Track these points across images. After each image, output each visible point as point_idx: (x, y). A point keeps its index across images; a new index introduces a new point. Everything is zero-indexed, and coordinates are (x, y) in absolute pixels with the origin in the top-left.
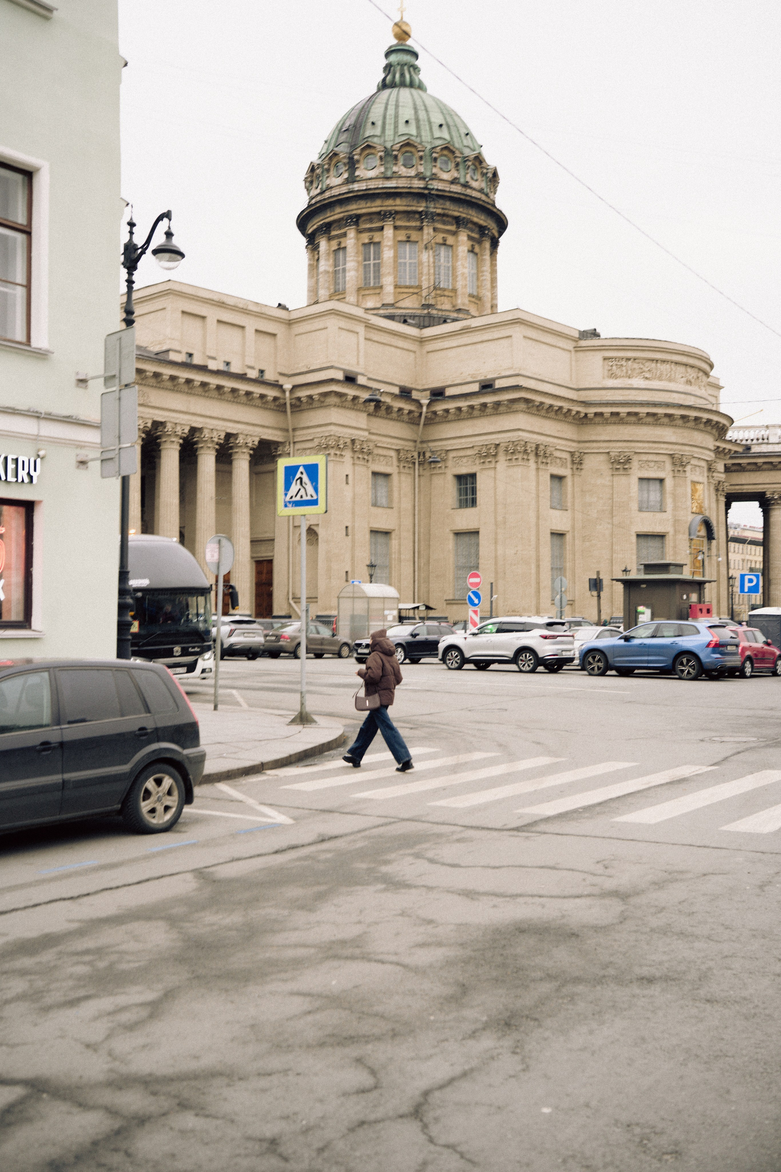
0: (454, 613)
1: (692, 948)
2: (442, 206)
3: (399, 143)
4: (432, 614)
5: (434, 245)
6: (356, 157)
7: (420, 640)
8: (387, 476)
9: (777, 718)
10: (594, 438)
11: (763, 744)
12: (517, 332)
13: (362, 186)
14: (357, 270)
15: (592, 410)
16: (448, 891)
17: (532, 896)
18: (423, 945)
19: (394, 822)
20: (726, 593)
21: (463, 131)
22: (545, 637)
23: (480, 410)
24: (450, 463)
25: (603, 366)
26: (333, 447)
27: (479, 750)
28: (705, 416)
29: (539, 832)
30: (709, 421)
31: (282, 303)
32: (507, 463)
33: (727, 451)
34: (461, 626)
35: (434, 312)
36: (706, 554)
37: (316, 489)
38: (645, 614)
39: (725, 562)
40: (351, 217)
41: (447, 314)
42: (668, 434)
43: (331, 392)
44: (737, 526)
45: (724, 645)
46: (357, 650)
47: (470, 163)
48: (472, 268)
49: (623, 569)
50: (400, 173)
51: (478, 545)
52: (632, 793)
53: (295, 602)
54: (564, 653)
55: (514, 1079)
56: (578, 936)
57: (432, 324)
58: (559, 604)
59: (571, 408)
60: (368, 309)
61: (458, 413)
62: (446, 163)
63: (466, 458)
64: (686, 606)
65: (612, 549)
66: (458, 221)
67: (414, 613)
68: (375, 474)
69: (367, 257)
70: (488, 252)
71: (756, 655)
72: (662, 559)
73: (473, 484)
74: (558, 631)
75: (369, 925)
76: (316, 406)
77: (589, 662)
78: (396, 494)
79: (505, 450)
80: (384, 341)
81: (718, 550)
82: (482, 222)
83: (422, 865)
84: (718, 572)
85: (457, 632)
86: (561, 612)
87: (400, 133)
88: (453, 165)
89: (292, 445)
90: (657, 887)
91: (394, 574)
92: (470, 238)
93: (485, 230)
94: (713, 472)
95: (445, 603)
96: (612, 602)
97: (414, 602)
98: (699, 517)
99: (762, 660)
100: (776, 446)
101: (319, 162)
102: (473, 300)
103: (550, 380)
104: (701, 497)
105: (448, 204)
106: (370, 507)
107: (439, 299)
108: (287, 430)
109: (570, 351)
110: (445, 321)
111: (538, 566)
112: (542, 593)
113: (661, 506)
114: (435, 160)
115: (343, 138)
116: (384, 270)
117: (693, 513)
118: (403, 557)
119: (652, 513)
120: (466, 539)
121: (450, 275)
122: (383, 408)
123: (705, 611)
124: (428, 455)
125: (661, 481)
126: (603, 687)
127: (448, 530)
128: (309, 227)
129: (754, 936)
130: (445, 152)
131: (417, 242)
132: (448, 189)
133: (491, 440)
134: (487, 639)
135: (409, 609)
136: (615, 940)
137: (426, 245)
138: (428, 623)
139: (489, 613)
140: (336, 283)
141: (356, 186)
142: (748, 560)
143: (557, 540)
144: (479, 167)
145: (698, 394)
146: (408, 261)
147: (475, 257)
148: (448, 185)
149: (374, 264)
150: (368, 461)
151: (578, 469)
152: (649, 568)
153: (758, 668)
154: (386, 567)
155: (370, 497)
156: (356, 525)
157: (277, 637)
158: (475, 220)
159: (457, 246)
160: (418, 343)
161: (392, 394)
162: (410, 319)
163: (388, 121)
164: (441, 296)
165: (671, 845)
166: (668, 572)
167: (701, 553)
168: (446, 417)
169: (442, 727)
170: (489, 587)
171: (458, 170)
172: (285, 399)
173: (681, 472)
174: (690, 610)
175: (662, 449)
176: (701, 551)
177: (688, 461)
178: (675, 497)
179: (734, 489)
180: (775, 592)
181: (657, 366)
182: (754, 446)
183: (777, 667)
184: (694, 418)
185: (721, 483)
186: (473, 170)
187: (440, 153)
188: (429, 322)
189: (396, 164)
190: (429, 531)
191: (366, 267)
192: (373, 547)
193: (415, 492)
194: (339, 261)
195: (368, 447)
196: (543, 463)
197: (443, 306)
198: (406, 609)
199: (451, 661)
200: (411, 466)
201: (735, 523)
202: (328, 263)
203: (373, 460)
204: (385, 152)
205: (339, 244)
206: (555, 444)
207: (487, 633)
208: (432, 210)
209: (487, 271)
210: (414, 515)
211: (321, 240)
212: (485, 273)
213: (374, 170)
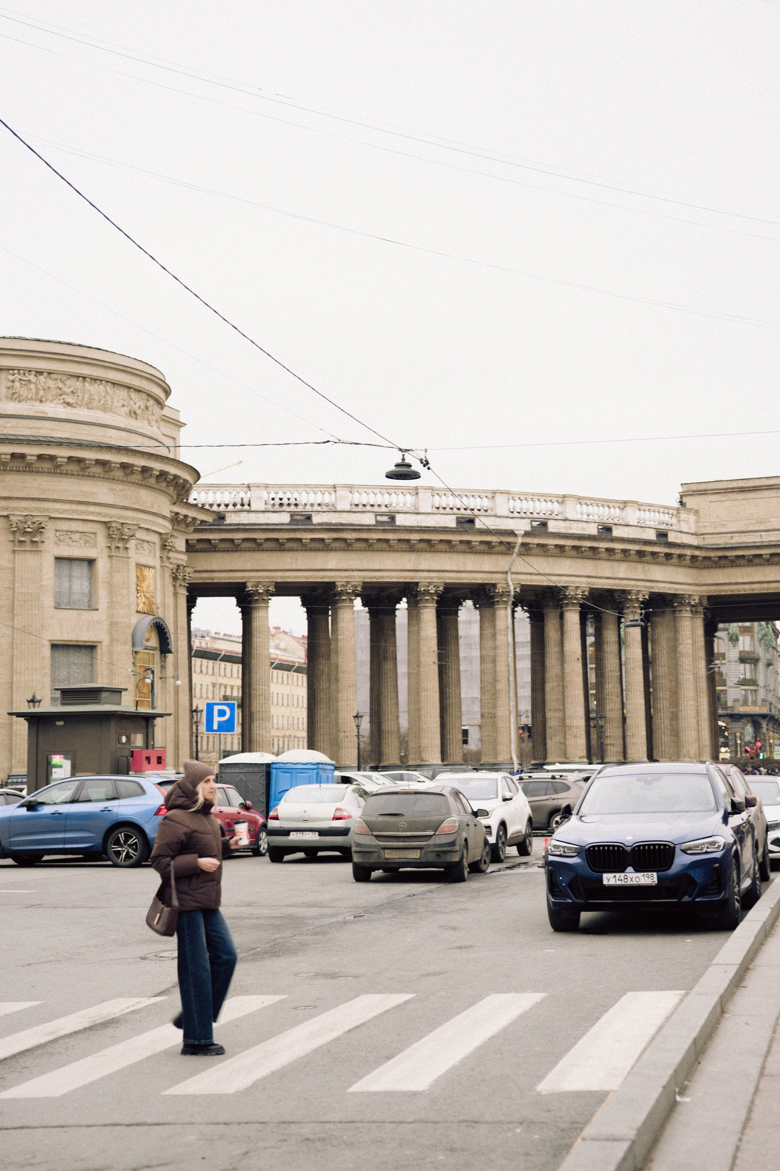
20: (187, 733)
28: (157, 466)
30: (163, 474)
33: (190, 520)
36: (157, 674)
38: (61, 767)
39: (187, 687)
42: (101, 491)
44: (204, 634)
49: (29, 698)
64: (126, 753)
65: (11, 667)
72: (91, 682)
81: (176, 668)
84: (176, 700)
94: (170, 550)
96: (10, 751)
98: (148, 619)
100: (261, 515)
104: (152, 588)
113: (89, 601)
117: (137, 612)
119: (74, 613)
123: (154, 760)
125: (91, 562)
142: (220, 685)
145: (148, 433)
152: (68, 695)
166: (98, 702)
167: (149, 672)
173: (121, 550)
174: (131, 759)
175: (92, 513)
176: (148, 669)
177: (131, 533)
178: (111, 588)
179: (202, 578)
180: (259, 731)
181: (84, 386)
182: (230, 514)
183: (260, 842)
184: (140, 469)
185: (181, 568)
201: (202, 628)
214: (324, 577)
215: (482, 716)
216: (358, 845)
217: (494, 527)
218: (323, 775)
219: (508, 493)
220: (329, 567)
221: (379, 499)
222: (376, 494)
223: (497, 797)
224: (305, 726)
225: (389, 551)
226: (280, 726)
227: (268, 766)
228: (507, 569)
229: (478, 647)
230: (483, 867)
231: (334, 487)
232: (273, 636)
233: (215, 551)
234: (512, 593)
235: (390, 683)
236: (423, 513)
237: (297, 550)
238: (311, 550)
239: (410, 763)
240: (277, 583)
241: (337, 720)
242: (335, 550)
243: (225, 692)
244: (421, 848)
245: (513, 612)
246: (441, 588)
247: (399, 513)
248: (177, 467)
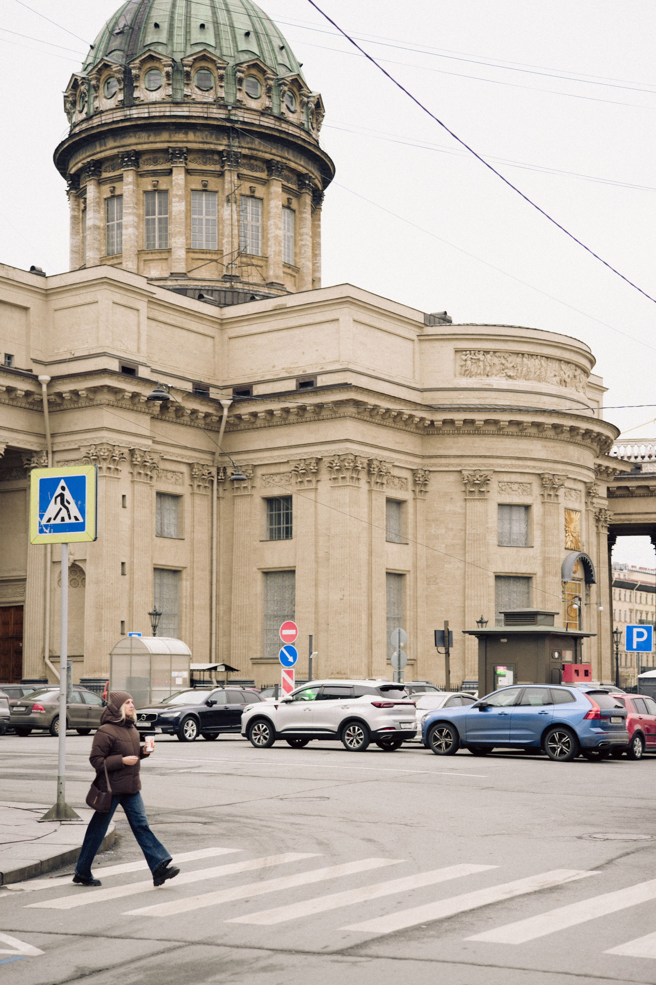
0: (262, 675)
2: (250, 146)
3: (192, 55)
4: (233, 676)
5: (238, 197)
6: (134, 72)
7: (217, 709)
8: (176, 497)
10: (442, 452)
12: (346, 314)
13: (143, 112)
14: (137, 228)
15: (440, 417)
19: (179, 947)
20: (609, 651)
21: (277, 43)
22: (378, 705)
23: (297, 414)
24: (258, 482)
25: (455, 359)
26: (105, 459)
27: (294, 850)
28: (584, 426)
29: (370, 956)
30: (588, 432)
31: (37, 266)
32: (331, 483)
33: (611, 470)
34: (271, 692)
35: (239, 286)
36: (584, 601)
37: (82, 511)
38: (506, 676)
39: (608, 612)
40: (128, 154)
41: (256, 288)
42: (535, 448)
43: (102, 387)
44: (624, 568)
45: (608, 716)
47: (286, 88)
48: (288, 231)
49: (479, 619)
50: (194, 97)
51: (293, 587)
52: (490, 904)
53: (52, 662)
54: (403, 726)
57: (235, 302)
58: (397, 663)
59: (414, 413)
60: (152, 280)
61: (268, 417)
62: (255, 87)
63: (279, 476)
64: (559, 666)
65: (464, 594)
66: (271, 166)
67: (210, 677)
68: (160, 495)
69: (150, 210)
70: (308, 209)
71: (648, 730)
72: (528, 607)
73: (287, 509)
74: (397, 696)
76: (83, 405)
77: (435, 736)
78: (187, 522)
79: (329, 467)
80: (173, 322)
81: (599, 596)
82: (300, 169)
84: (599, 625)
85: (267, 699)
86: (400, 673)
87: (192, 43)
88: (264, 89)
89: (50, 455)
91: (185, 625)
92: (285, 189)
93: (306, 179)
94: (593, 496)
95: (250, 662)
96: (464, 662)
97: (211, 662)
98: (575, 555)
101: (84, 75)
102: (290, 271)
103: (387, 378)
104: (578, 529)
105: (257, 143)
106: (154, 536)
107: (245, 268)
108: (44, 436)
109: (413, 341)
110: (253, 299)
111: (370, 616)
112: (375, 650)
113: (526, 540)
114: (240, 81)
115: (116, 43)
116: (172, 228)
117: (566, 549)
118: (196, 602)
119: (515, 549)
120: (279, 580)
121: (260, 238)
122: (172, 409)
123: (582, 673)
124: (229, 471)
125: (527, 508)
126: (452, 769)
127: (255, 569)
128: (71, 165)
130: (254, 72)
131: (217, 192)
132: (257, 122)
133: (312, 453)
134: (305, 707)
135: (204, 670)
137: (228, 196)
138: (229, 688)
139: (307, 676)
140: (109, 243)
141: (135, 112)
142: (637, 610)
143: (394, 582)
144: (297, 93)
145: (575, 398)
146: (204, 217)
147: (292, 216)
148: (258, 118)
149: (160, 220)
150: (151, 477)
151: (421, 491)
152: (510, 617)
153: (651, 746)
154: (174, 615)
155: (154, 523)
156: (135, 561)
157: (27, 707)
158: (293, 165)
159: (269, 200)
160: (217, 326)
161: (183, 392)
162: (207, 294)
163: (176, 24)
164: (249, 265)
165: (541, 973)
166: (534, 623)
167: (577, 599)
168: (254, 423)
169: (244, 820)
170: (308, 640)
171: (269, 97)
172: (41, 395)
173: (552, 497)
174: (562, 671)
175: (529, 467)
176: (576, 597)
177: (561, 483)
178: (544, 528)
179: (621, 520)
181: (523, 361)
182: (645, 464)
184: (568, 429)
185: (603, 511)
186: (290, 97)
187: (247, 73)
188: (233, 298)
189: (188, 84)
190: (231, 570)
191: (149, 223)
192: (158, 590)
193: (212, 518)
194: (113, 213)
195: (152, 459)
196: (377, 483)
197: (250, 277)
198: (200, 671)
199: (258, 737)
200: (207, 485)
201: (621, 563)
202: (99, 216)
203: (158, 477)
204: (173, 68)
205: (113, 190)
206: (393, 459)
207: (305, 700)
208: (236, 150)
209: (307, 234)
210: (212, 549)
211: (88, 183)
212: (305, 237)
213: (158, 91)
233: (632, 497)
243: (641, 617)
248: (600, 426)
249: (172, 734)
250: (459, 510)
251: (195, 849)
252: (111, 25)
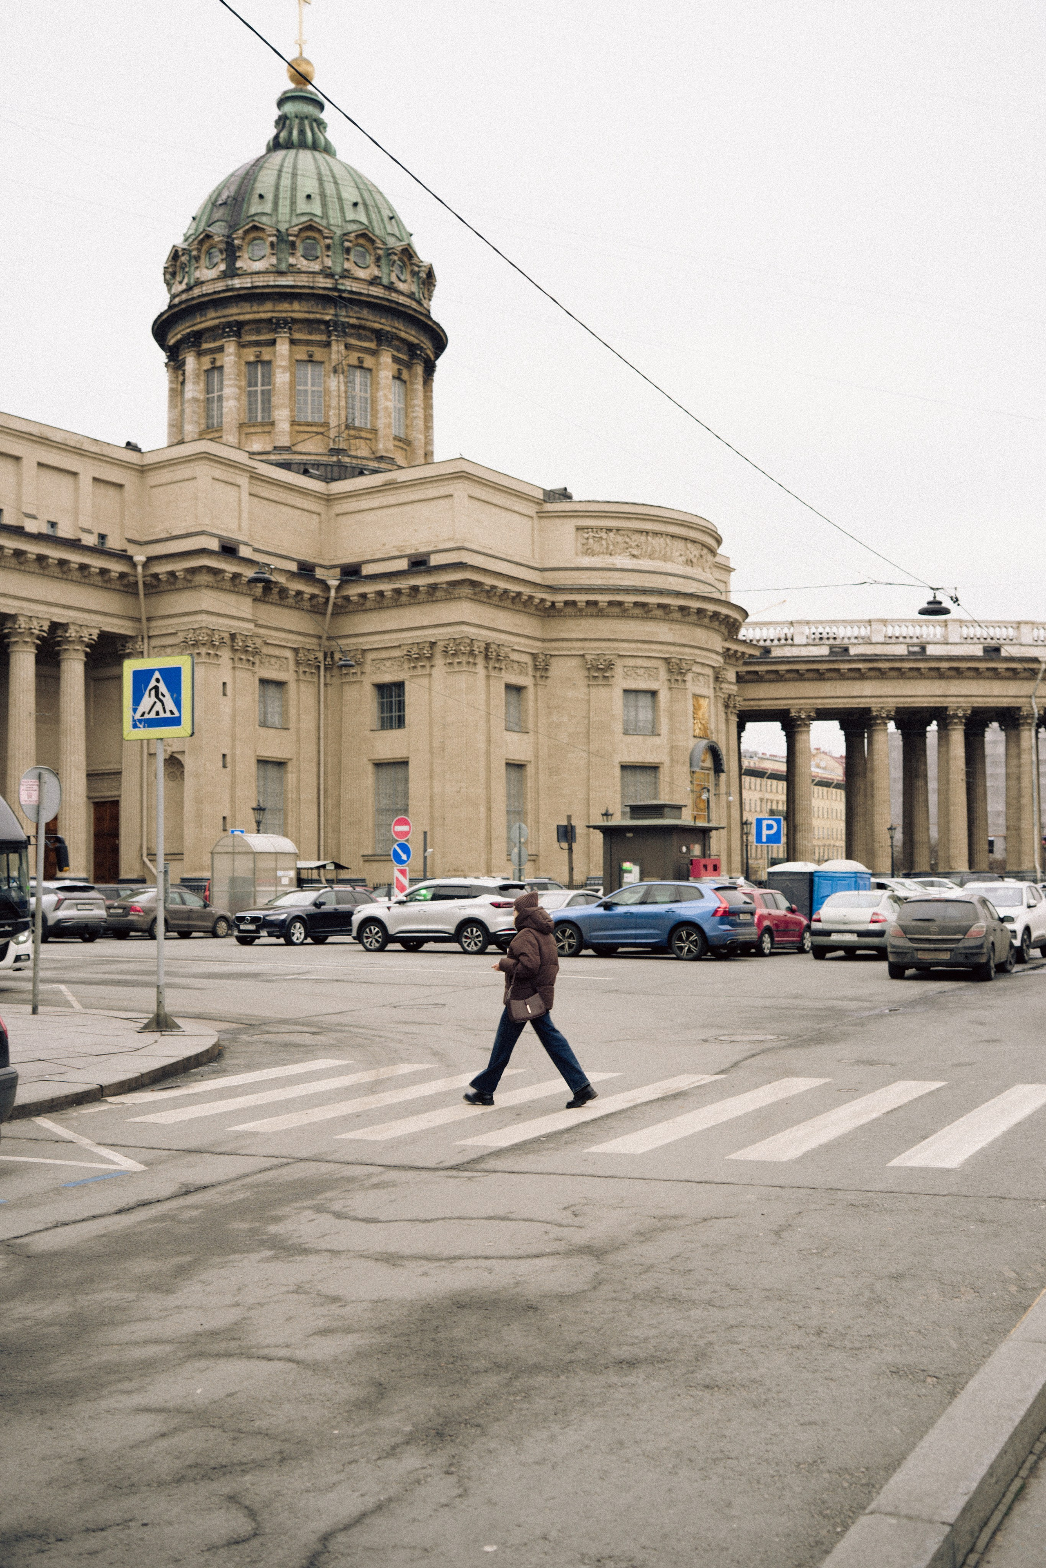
0: (373, 873)
1: (687, 1318)
2: (358, 315)
3: (297, 225)
4: (344, 875)
5: (346, 368)
6: (236, 242)
7: (326, 911)
8: (280, 684)
9: (804, 1009)
10: (563, 635)
11: (783, 1044)
12: (460, 489)
13: (246, 282)
14: (238, 399)
15: (561, 598)
16: (361, 1256)
17: (475, 1258)
18: (324, 1332)
19: (288, 1163)
20: (739, 843)
21: (386, 213)
22: (497, 905)
23: (409, 596)
24: (368, 668)
25: (576, 538)
26: (204, 644)
27: (408, 1061)
28: (711, 607)
29: (487, 1171)
30: (716, 615)
31: (133, 441)
32: (446, 669)
33: (739, 654)
34: (384, 891)
35: (347, 460)
36: (712, 791)
37: (178, 703)
38: (632, 872)
39: (738, 802)
40: (229, 324)
41: (364, 462)
42: (663, 631)
43: (202, 567)
44: (753, 755)
45: (736, 913)
46: (238, 927)
47: (396, 258)
48: (399, 402)
49: (604, 812)
50: (299, 266)
51: (406, 780)
53: (150, 860)
55: (447, 1509)
56: (536, 1309)
57: (343, 475)
58: (517, 858)
59: (533, 594)
60: (254, 454)
61: (379, 598)
62: (363, 255)
63: (390, 661)
64: (687, 861)
65: (588, 785)
66: (380, 336)
67: (319, 875)
68: (264, 682)
69: (253, 381)
70: (420, 380)
71: (777, 926)
72: (655, 798)
73: (400, 696)
75: (250, 1308)
76: (181, 586)
78: (292, 711)
79: (444, 651)
80: (277, 499)
81: (728, 786)
82: (411, 339)
83: (326, 1221)
84: (729, 816)
85: (379, 899)
86: (520, 870)
87: (299, 212)
88: (373, 258)
89: (146, 641)
90: (643, 1239)
91: (291, 820)
92: (396, 360)
93: (418, 349)
94: (722, 682)
95: (361, 859)
96: (588, 857)
97: (319, 860)
98: (705, 742)
99: (786, 933)
100: (803, 648)
101: (185, 246)
102: (401, 444)
103: (504, 557)
104: (706, 715)
105: (365, 313)
106: (257, 727)
107: (353, 441)
108: (139, 620)
109: (532, 517)
110: (361, 473)
111: (489, 809)
112: (495, 845)
113: (653, 727)
114: (348, 251)
115: (218, 214)
116: (275, 400)
117: (695, 737)
118: (302, 797)
119: (640, 738)
120: (391, 772)
121: (369, 410)
122: (275, 590)
123: (710, 868)
124: (337, 656)
125: (654, 693)
127: (365, 760)
128: (170, 336)
129: (767, 1297)
130: (361, 241)
131: (323, 363)
132: (365, 292)
133: (425, 636)
134: (419, 908)
135: (312, 869)
136: (587, 1312)
137: (335, 367)
138: (338, 888)
139: (422, 873)
140: (209, 417)
141: (237, 283)
142: (767, 799)
143: (514, 774)
144: (408, 263)
145: (701, 578)
146: (309, 387)
147: (403, 387)
148: (366, 287)
149: (263, 391)
150: (253, 663)
151: (542, 677)
152: (637, 811)
153: (779, 942)
154: (280, 810)
155: (257, 713)
156: (238, 752)
157: (124, 908)
158: (403, 335)
159: (378, 372)
160: (323, 502)
161: (287, 571)
162: (313, 469)
163: (281, 195)
164: (356, 438)
166: (662, 816)
167: (706, 790)
168: (363, 604)
169: (357, 1030)
170: (422, 837)
171: (379, 266)
172: (136, 576)
173: (680, 683)
174: (690, 867)
175: (654, 651)
176: (704, 787)
177: (689, 668)
178: (671, 716)
179: (750, 706)
180: (802, 841)
181: (647, 539)
182: (775, 648)
183: (805, 941)
184: (696, 611)
185: (733, 697)
186: (400, 267)
187: (355, 242)
188: (340, 473)
189: (293, 254)
190: (340, 762)
191: (251, 395)
192: (262, 783)
193: (319, 706)
194: (213, 385)
195: (254, 644)
196: (495, 668)
197: (359, 451)
198: (308, 869)
199: (370, 940)
200: (313, 671)
201: (751, 750)
202: (198, 388)
203: (261, 663)
204: (277, 237)
205: (213, 361)
206: (511, 642)
207: (419, 900)
208: (343, 319)
209: (419, 406)
210: (319, 738)
211: (187, 355)
212: (417, 408)
213: (262, 261)
214: (860, 703)
215: (1008, 828)
216: (894, 946)
217: (1018, 655)
218: (861, 882)
219: (1032, 623)
220: (866, 693)
221: (911, 631)
222: (907, 627)
223: (1022, 904)
224: (844, 837)
225: (920, 678)
226: (821, 836)
227: (811, 874)
228: (1031, 693)
229: (1004, 765)
230: (1009, 967)
231: (870, 621)
232: (814, 756)
233: (762, 681)
234: (1036, 715)
235: (921, 798)
236: (951, 644)
237: (836, 679)
238: (848, 679)
239: (940, 870)
240: (817, 709)
241: (872, 831)
242: (870, 678)
243: (770, 807)
244: (951, 950)
245: (1037, 732)
246: (969, 712)
247: (929, 643)
248: (728, 608)
249: (278, 937)
250: (581, 696)
251: (303, 1061)
252: (214, 196)
